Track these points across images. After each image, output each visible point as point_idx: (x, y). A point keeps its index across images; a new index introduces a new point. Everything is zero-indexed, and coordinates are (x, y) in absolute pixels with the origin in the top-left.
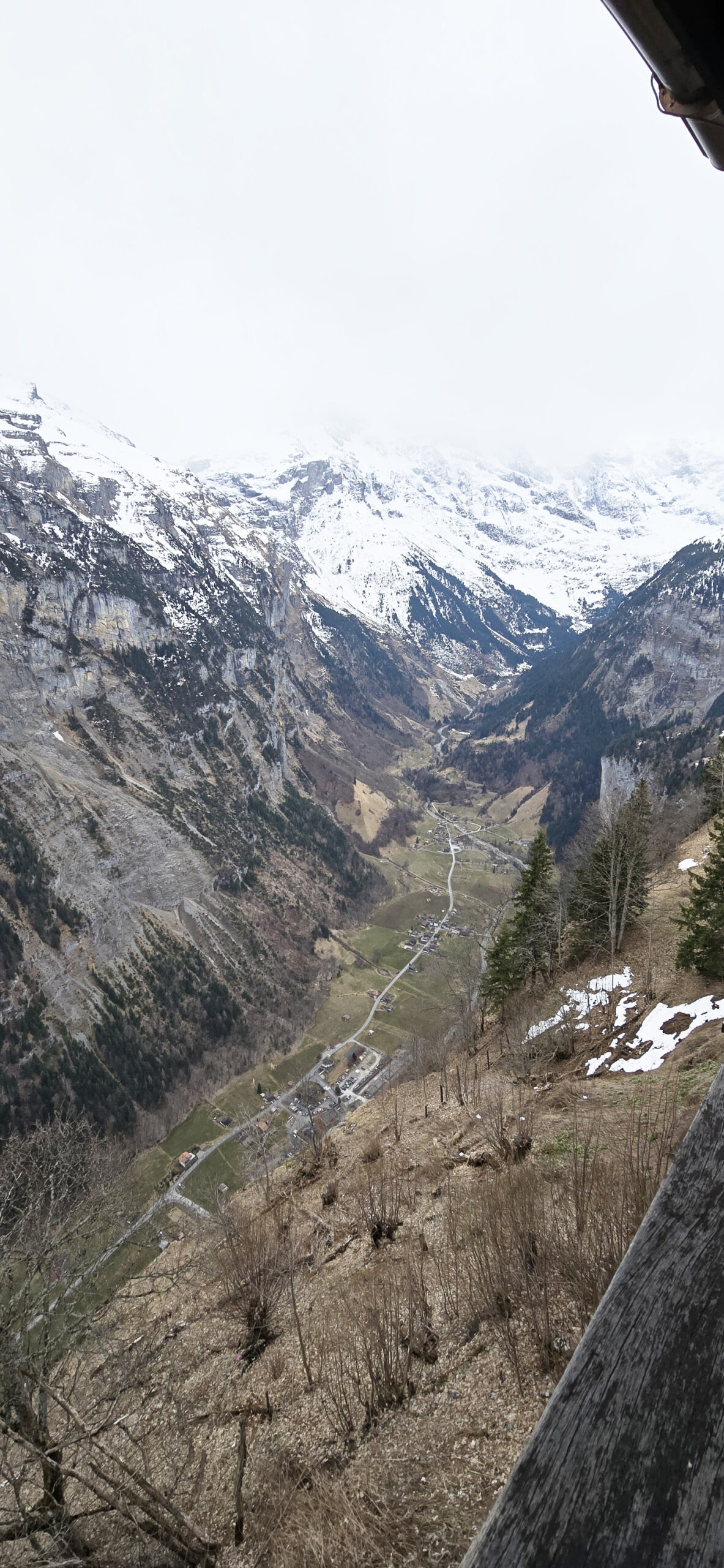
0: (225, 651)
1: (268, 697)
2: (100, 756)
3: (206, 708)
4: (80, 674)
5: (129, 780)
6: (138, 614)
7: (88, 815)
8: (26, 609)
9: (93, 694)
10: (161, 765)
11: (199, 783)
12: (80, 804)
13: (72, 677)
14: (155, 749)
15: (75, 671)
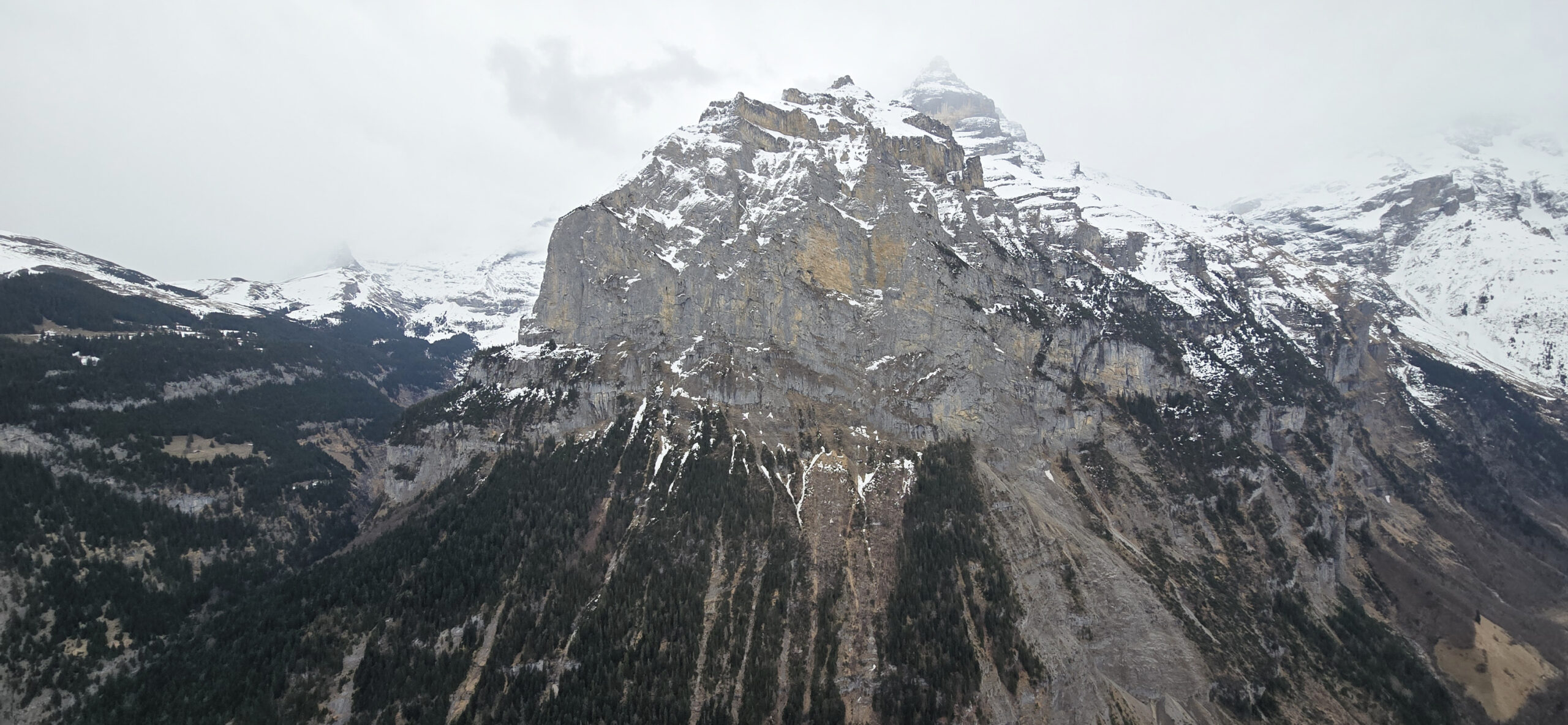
0: (1258, 407)
1: (1320, 469)
2: (1087, 503)
3: (1225, 471)
4: (1080, 418)
5: (1117, 535)
6: (1151, 361)
7: (1066, 561)
8: (1039, 354)
9: (1091, 439)
10: (1157, 527)
11: (1205, 559)
12: (1060, 548)
13: (1072, 419)
14: (1152, 507)
15: (1075, 414)
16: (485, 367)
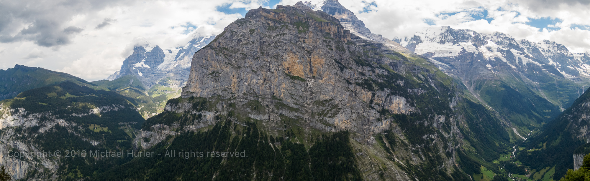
0: (434, 116)
1: (449, 133)
2: (387, 149)
3: (426, 136)
4: (384, 122)
5: (396, 159)
6: (405, 102)
7: (381, 170)
8: (371, 100)
9: (388, 129)
10: (408, 156)
11: (421, 164)
12: (379, 166)
13: (382, 122)
14: (407, 150)
15: (383, 121)
16: (171, 105)
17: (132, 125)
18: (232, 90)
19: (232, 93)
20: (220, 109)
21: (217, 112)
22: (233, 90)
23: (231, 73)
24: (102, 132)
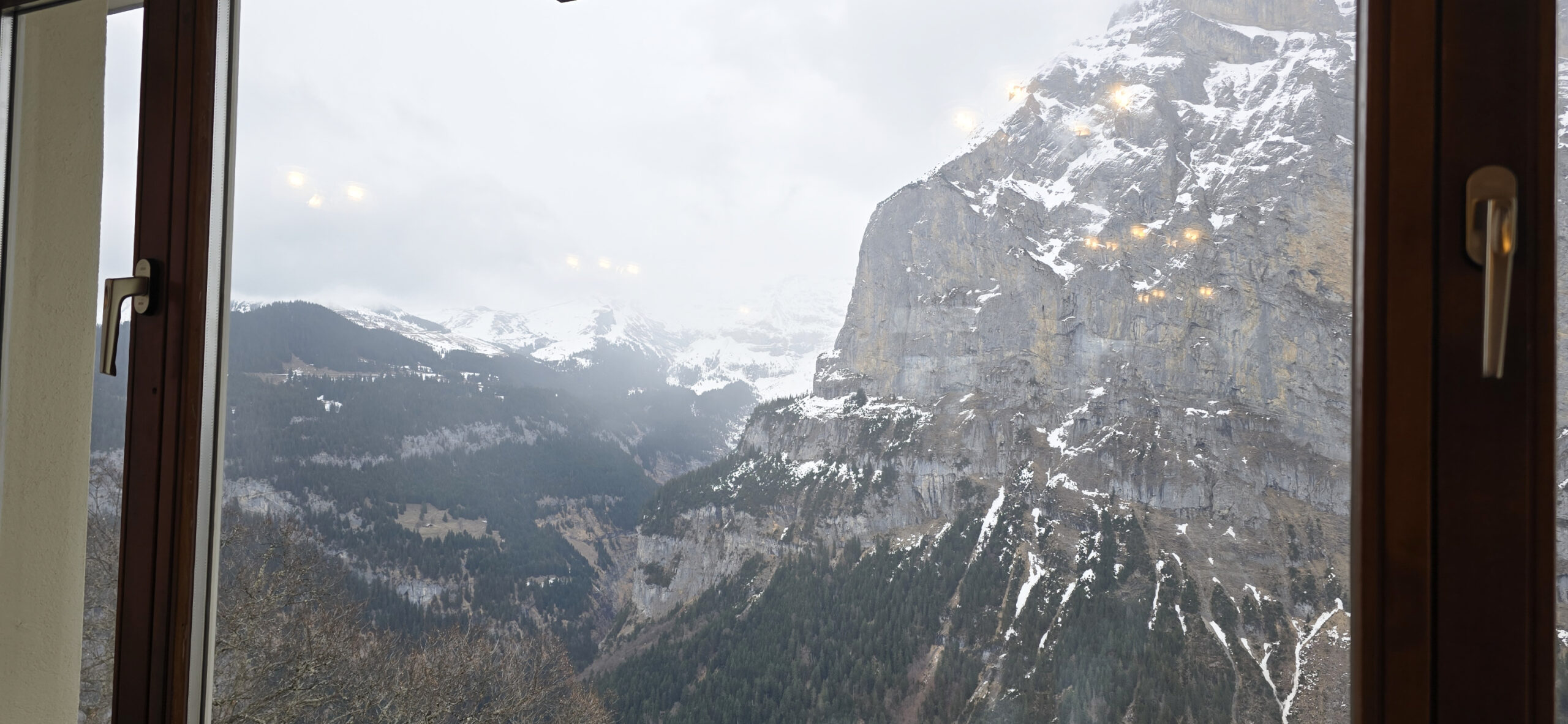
16: (767, 428)
17: (598, 510)
18: (1032, 370)
19: (1033, 382)
20: (978, 449)
21: (966, 462)
22: (1040, 369)
23: (1034, 296)
24: (457, 542)
